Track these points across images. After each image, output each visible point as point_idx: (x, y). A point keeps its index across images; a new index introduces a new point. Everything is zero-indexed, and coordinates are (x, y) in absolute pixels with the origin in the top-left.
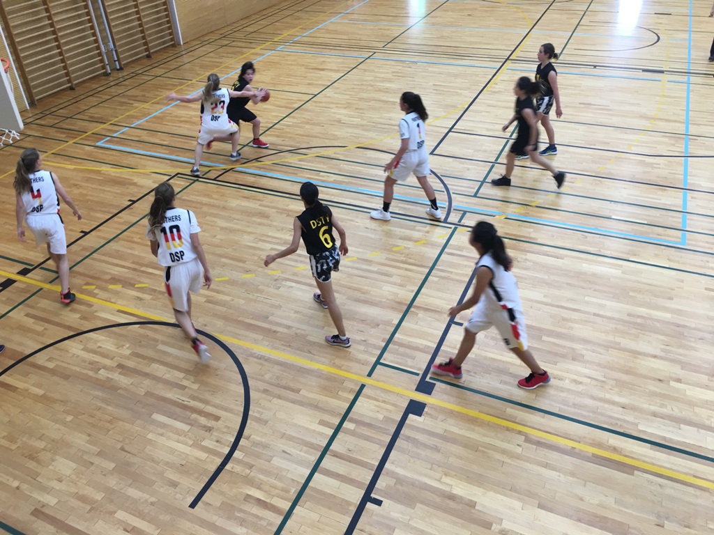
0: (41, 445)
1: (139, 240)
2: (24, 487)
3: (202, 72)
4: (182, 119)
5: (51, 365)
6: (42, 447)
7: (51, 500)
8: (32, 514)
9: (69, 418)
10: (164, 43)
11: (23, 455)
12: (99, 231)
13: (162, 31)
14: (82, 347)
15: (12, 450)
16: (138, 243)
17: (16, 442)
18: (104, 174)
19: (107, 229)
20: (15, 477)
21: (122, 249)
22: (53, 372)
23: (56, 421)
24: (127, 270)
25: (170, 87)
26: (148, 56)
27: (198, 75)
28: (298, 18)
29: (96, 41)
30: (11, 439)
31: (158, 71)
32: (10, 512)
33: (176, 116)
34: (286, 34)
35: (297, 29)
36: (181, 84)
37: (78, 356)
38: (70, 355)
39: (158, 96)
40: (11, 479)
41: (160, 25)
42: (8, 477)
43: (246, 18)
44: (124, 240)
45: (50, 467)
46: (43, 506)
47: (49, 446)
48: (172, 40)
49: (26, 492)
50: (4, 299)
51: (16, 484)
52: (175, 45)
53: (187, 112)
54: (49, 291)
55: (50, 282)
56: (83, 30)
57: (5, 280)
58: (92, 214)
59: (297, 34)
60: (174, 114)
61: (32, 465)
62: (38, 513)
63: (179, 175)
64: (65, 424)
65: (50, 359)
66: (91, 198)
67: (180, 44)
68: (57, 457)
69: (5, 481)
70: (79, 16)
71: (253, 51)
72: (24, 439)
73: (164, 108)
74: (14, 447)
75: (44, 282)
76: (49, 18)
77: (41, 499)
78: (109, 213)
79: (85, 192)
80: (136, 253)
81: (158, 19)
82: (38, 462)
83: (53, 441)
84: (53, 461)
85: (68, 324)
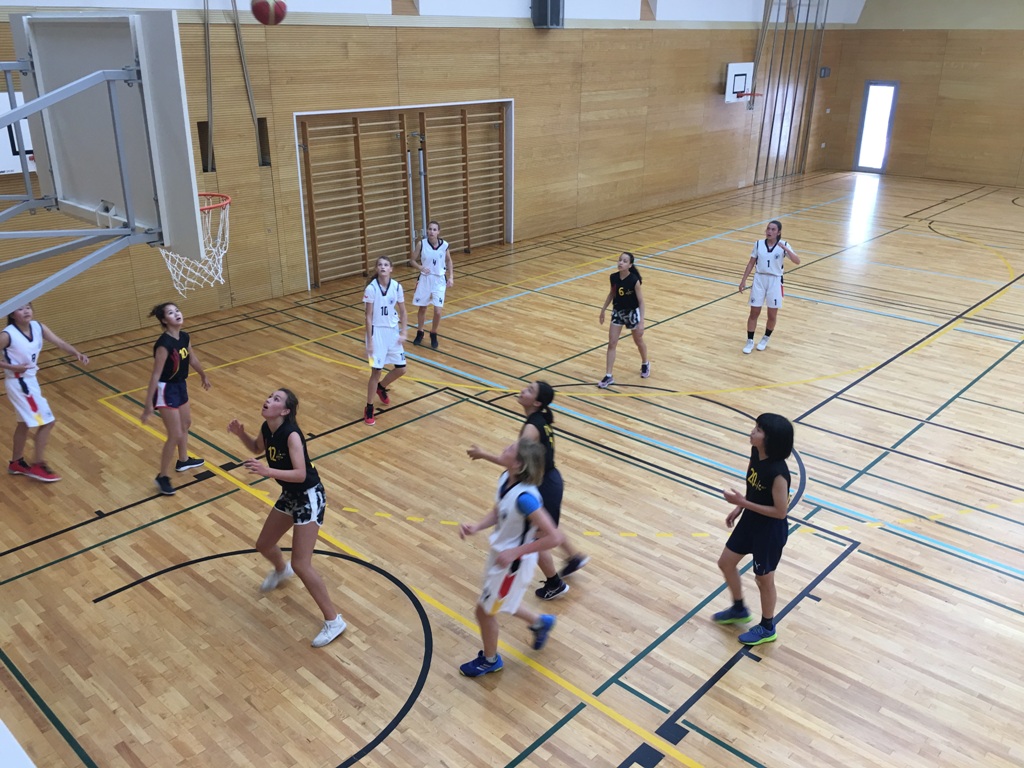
0: (160, 668)
1: (369, 457)
2: (122, 712)
3: (524, 277)
4: (478, 327)
5: (211, 579)
6: (161, 672)
7: (143, 736)
8: (117, 747)
9: (205, 646)
10: (491, 238)
11: (137, 675)
12: (330, 437)
13: (491, 223)
14: (255, 566)
15: (127, 666)
16: (367, 460)
17: (135, 658)
18: (362, 374)
19: (339, 437)
20: (117, 698)
21: (345, 462)
22: (209, 587)
23: (188, 645)
24: (341, 489)
25: (478, 289)
26: (467, 251)
27: (518, 279)
28: (671, 229)
29: (407, 225)
30: (132, 653)
31: (472, 269)
32: (95, 738)
33: (471, 322)
34: (647, 246)
35: (664, 242)
36: (493, 287)
37: (245, 576)
38: (237, 572)
39: (461, 297)
40: (112, 699)
41: (491, 216)
42: (109, 696)
43: (603, 222)
44: (352, 453)
45: (160, 698)
46: (132, 742)
47: (170, 672)
48: (501, 235)
49: (121, 720)
50: (194, 492)
51: (114, 706)
52: (503, 242)
53: (486, 320)
54: (247, 494)
55: (251, 484)
56: (395, 210)
57: (204, 471)
58: (329, 416)
59: (661, 247)
60: (471, 319)
61: (141, 689)
62: (123, 748)
63: (447, 390)
64: (196, 650)
65: (213, 572)
66: (335, 398)
67: (510, 243)
68: (172, 688)
69: (104, 699)
70: (395, 194)
71: (597, 260)
72: (146, 657)
73: (462, 311)
74: (131, 663)
75: (244, 482)
76: (360, 191)
77: (134, 733)
78: (349, 418)
79: (332, 390)
80: (360, 470)
81: (490, 209)
82: (149, 688)
83: (176, 668)
84: (166, 691)
85: (249, 536)
